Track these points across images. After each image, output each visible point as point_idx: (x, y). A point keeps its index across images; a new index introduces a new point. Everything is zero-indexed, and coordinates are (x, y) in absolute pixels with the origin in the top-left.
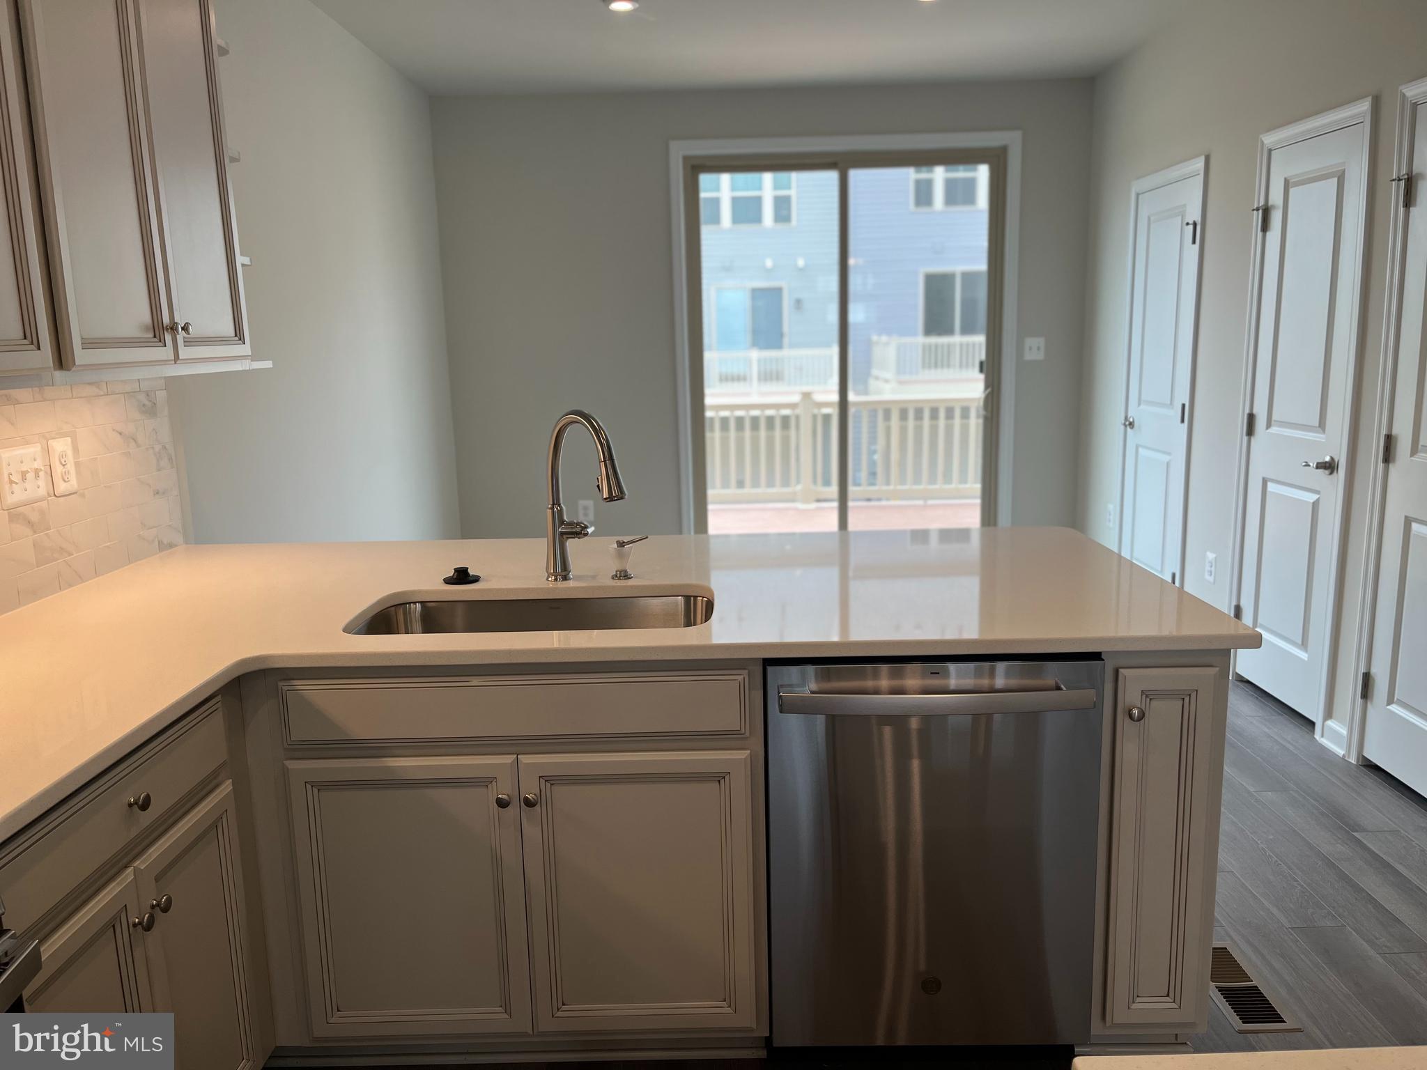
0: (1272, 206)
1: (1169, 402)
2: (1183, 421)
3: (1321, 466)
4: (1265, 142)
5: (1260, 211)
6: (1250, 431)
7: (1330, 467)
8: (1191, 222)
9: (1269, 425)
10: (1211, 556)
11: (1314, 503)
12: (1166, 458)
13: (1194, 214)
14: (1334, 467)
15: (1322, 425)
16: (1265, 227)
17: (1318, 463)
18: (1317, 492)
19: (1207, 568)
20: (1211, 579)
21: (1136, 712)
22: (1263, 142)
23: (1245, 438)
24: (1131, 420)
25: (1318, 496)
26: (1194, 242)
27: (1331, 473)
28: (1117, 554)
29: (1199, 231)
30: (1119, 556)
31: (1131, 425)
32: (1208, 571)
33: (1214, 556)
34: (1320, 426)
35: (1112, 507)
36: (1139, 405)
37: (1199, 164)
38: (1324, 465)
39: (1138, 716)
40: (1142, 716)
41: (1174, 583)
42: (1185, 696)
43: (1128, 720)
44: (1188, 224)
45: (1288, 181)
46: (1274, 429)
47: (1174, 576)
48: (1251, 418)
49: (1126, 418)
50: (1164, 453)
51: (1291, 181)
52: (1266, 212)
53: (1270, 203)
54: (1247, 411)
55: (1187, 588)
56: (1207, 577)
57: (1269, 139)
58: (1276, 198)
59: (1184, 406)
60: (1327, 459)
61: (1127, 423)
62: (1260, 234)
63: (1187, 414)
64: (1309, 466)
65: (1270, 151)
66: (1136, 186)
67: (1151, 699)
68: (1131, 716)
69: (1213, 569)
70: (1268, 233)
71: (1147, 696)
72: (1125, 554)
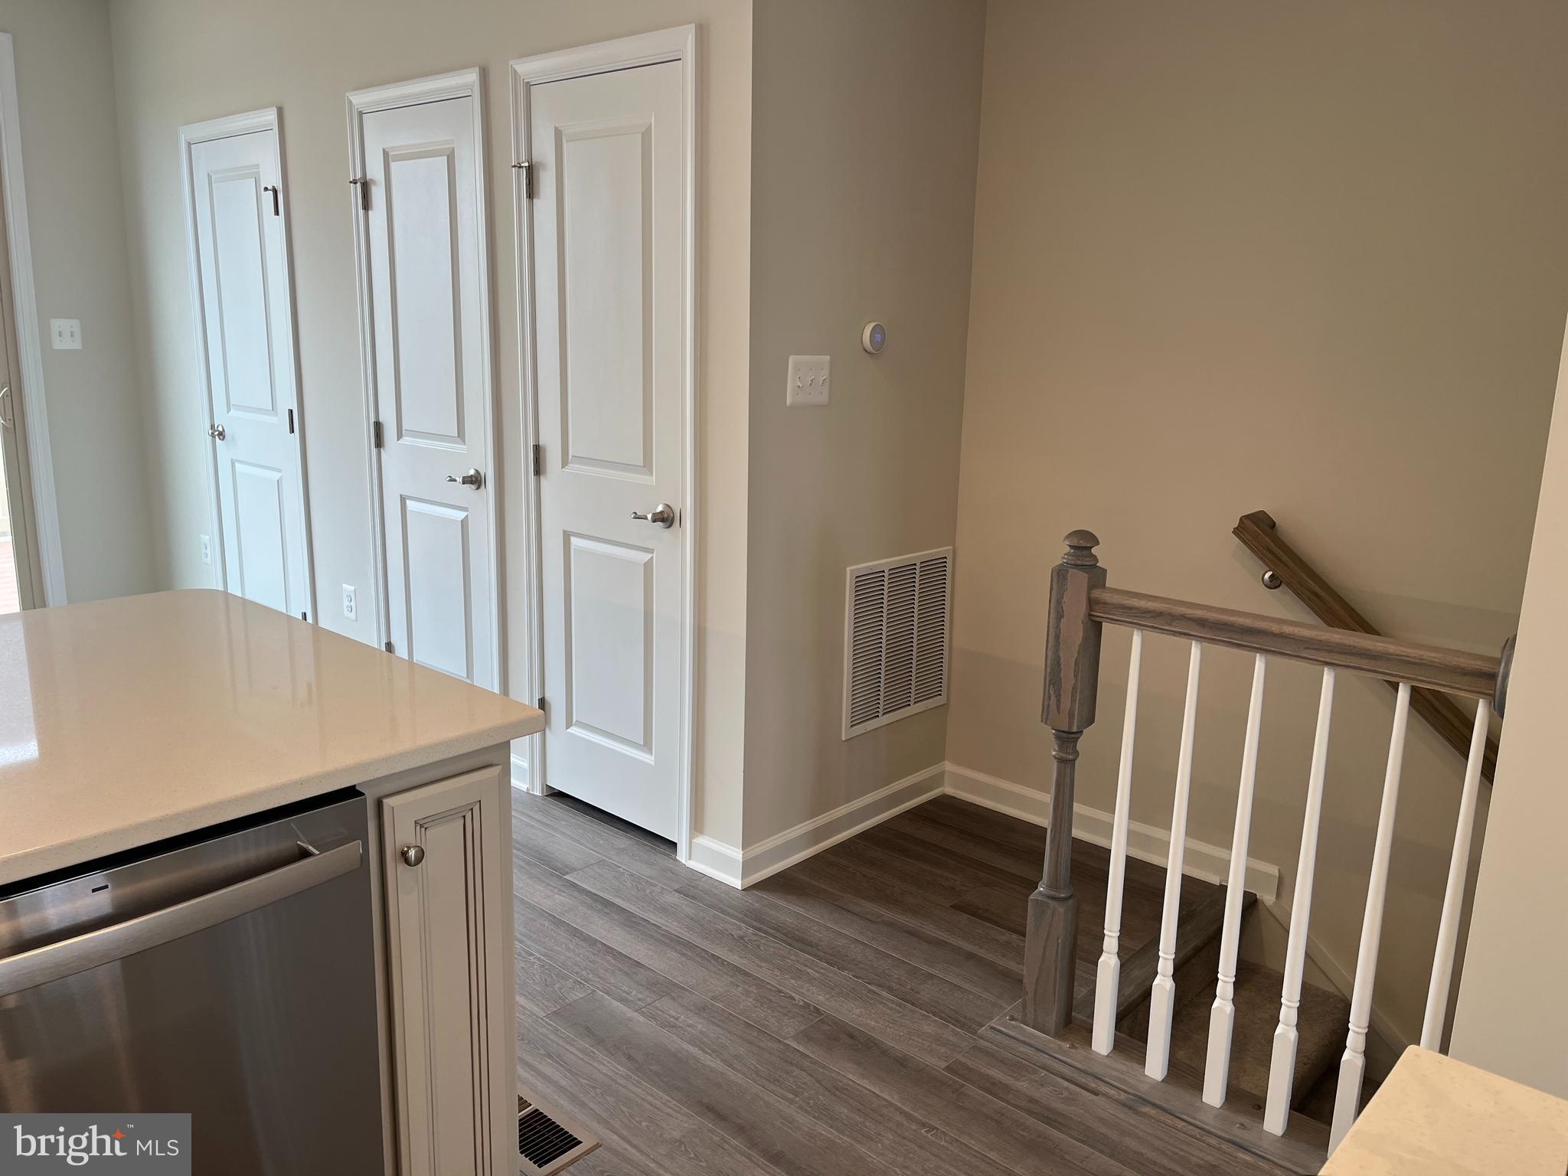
0: (371, 180)
1: (271, 409)
2: (292, 431)
3: (468, 480)
4: (354, 101)
5: (359, 185)
6: (379, 443)
7: (475, 481)
8: (270, 187)
9: (400, 436)
10: (349, 588)
11: (462, 521)
12: (276, 476)
13: (272, 177)
14: (481, 480)
15: (461, 434)
16: (366, 205)
17: (464, 478)
18: (465, 509)
19: (346, 603)
20: (352, 615)
21: (412, 853)
22: (351, 101)
23: (374, 450)
24: (220, 429)
25: (466, 514)
26: (277, 213)
27: (478, 489)
28: (224, 592)
29: (281, 199)
30: (226, 594)
31: (222, 435)
32: (348, 607)
33: (353, 588)
34: (459, 436)
35: (207, 538)
36: (229, 410)
37: (270, 116)
38: (470, 479)
39: (415, 856)
40: (421, 855)
41: (305, 620)
42: (468, 815)
43: (402, 866)
44: (266, 189)
45: (388, 154)
46: (406, 440)
47: (305, 615)
48: (378, 427)
49: (212, 427)
50: (273, 469)
51: (391, 153)
52: (366, 187)
53: (368, 177)
54: (372, 420)
55: (322, 624)
56: (346, 613)
57: (360, 99)
58: (375, 172)
59: (291, 412)
60: (472, 472)
61: (216, 433)
62: (361, 212)
63: (296, 422)
64: (456, 481)
65: (361, 114)
66: (186, 134)
67: (426, 829)
68: (407, 861)
69: (353, 604)
70: (370, 212)
71: (421, 826)
72: (234, 589)
